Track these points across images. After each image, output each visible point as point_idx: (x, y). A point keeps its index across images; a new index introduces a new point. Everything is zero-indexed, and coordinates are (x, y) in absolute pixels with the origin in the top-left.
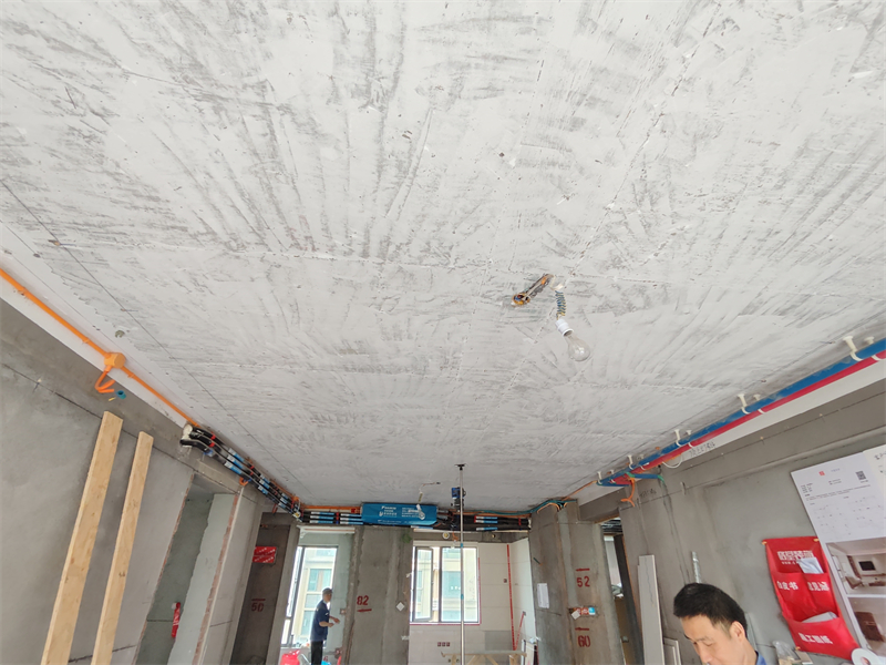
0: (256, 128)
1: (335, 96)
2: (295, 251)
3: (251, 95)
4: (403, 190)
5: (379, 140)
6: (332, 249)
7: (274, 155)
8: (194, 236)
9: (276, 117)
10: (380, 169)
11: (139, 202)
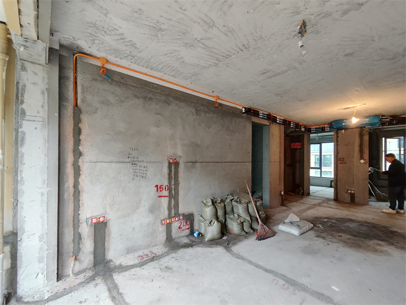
0: (201, 45)
1: (206, 31)
2: (227, 59)
3: (196, 41)
4: (235, 35)
5: (220, 31)
6: (234, 54)
7: (207, 47)
8: (208, 67)
9: (201, 41)
10: (226, 35)
11: (197, 67)
